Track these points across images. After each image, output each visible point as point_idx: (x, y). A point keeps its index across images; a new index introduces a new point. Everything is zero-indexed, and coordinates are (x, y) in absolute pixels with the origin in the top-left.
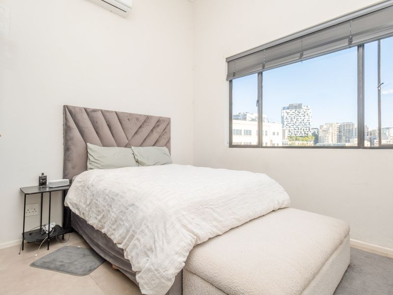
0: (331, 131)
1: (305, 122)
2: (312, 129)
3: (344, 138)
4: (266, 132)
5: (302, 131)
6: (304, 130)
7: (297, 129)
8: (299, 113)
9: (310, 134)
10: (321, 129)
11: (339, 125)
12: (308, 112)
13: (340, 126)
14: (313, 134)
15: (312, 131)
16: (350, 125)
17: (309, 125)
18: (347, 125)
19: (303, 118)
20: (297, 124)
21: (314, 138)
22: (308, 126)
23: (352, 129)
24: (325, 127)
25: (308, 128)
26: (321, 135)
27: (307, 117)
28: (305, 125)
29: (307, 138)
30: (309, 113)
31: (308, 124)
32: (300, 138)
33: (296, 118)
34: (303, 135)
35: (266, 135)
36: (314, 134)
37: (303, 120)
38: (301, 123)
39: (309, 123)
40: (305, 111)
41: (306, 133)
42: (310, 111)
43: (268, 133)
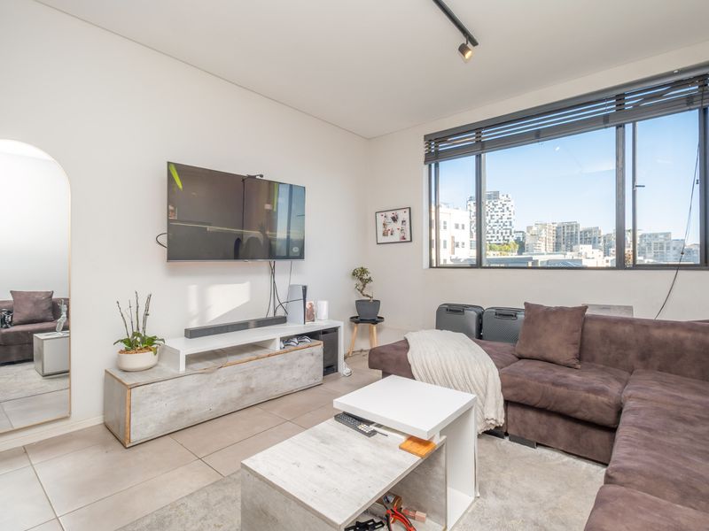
0: (543, 236)
1: (504, 220)
2: (515, 232)
3: (563, 246)
4: (445, 223)
5: (499, 235)
6: (502, 233)
7: (491, 231)
8: (495, 206)
9: (512, 240)
10: (528, 232)
11: (556, 225)
12: (509, 204)
13: (558, 228)
14: (516, 241)
15: (515, 236)
16: (572, 226)
17: (511, 225)
18: (568, 226)
19: (500, 214)
20: (491, 224)
21: (518, 246)
22: (508, 227)
23: (576, 233)
24: (535, 229)
25: (508, 231)
26: (528, 241)
27: (507, 213)
28: (504, 225)
29: (507, 247)
30: (509, 206)
31: (508, 224)
32: (497, 246)
33: (490, 214)
34: (502, 242)
35: (445, 228)
36: (518, 241)
37: (501, 218)
38: (498, 222)
39: (511, 222)
40: (504, 203)
41: (506, 238)
42: (512, 203)
43: (447, 225)
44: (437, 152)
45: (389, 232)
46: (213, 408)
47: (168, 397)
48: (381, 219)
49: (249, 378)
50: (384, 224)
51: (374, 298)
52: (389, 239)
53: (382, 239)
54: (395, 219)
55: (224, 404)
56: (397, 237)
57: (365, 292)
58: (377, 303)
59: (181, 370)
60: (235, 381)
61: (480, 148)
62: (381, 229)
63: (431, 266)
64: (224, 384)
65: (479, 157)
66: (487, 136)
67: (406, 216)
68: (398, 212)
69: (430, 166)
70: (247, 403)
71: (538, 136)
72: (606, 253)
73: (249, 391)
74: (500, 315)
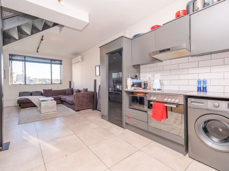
44: (11, 58)
65: (25, 62)
66: (27, 59)
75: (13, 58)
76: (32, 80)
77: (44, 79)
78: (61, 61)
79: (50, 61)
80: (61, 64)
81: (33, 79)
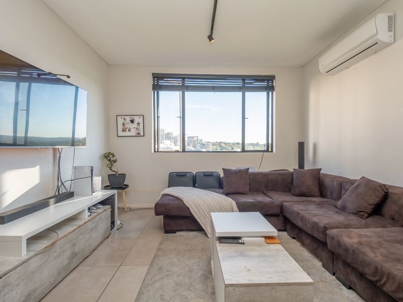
44: (158, 84)
45: (127, 130)
46: (52, 280)
47: (18, 285)
48: (120, 121)
49: (74, 245)
50: (123, 124)
51: (119, 173)
52: (127, 133)
53: (121, 133)
54: (132, 121)
55: (59, 274)
56: (133, 132)
57: (113, 169)
58: (123, 176)
59: (23, 255)
60: (66, 250)
61: (184, 88)
62: (120, 127)
63: (155, 151)
64: (59, 256)
65: (183, 93)
66: (188, 83)
67: (141, 120)
68: (134, 117)
69: (154, 92)
70: (73, 266)
71: (214, 89)
72: (176, 145)
73: (74, 255)
74: (205, 175)
75: (162, 83)
76: (204, 145)
77: (219, 143)
78: (271, 78)
79: (239, 83)
80: (270, 88)
81: (205, 143)
